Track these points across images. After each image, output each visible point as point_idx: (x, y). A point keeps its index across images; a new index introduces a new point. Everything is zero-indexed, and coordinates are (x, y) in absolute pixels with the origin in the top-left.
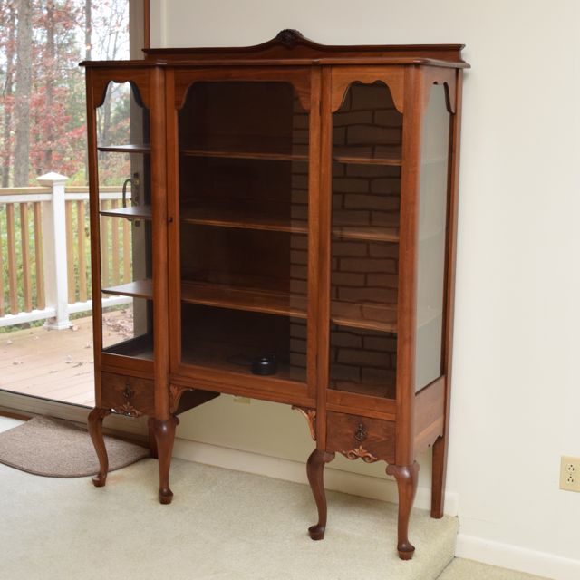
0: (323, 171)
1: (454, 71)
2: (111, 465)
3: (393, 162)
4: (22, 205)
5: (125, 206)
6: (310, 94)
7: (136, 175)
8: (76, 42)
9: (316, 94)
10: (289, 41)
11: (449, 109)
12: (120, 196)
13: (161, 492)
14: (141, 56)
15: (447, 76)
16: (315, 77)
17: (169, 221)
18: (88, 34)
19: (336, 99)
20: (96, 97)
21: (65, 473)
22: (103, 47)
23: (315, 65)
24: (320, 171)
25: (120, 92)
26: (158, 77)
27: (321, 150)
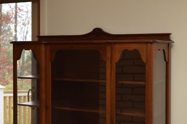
0: (112, 87)
1: (167, 44)
3: (142, 83)
5: (28, 101)
6: (106, 55)
8: (11, 29)
9: (109, 55)
10: (98, 33)
11: (165, 60)
12: (27, 94)
14: (36, 39)
15: (164, 47)
16: (108, 48)
17: (47, 108)
18: (16, 26)
19: (117, 57)
20: (17, 55)
22: (22, 31)
23: (108, 43)
24: (111, 87)
25: (27, 54)
26: (43, 48)
27: (111, 78)
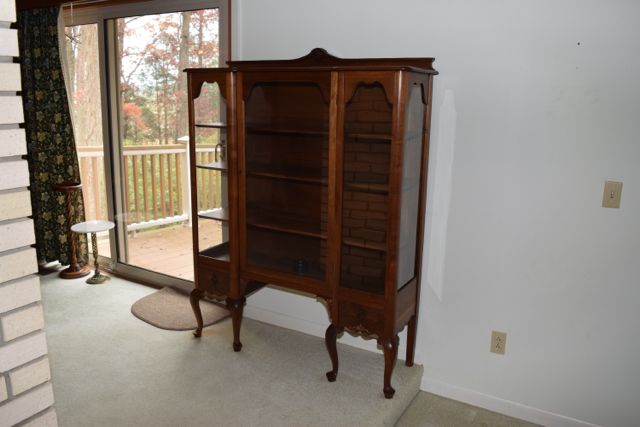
0: (338, 143)
1: (427, 75)
2: (205, 323)
3: (386, 137)
4: (160, 155)
5: (216, 160)
7: (223, 141)
10: (319, 55)
11: (424, 101)
12: (213, 150)
13: (235, 344)
15: (423, 79)
20: (194, 92)
23: (334, 70)
24: (336, 143)
25: (211, 89)
26: (232, 79)
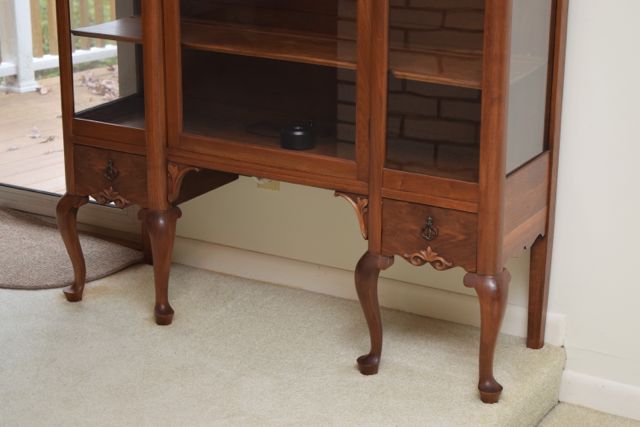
21: (28, 283)
